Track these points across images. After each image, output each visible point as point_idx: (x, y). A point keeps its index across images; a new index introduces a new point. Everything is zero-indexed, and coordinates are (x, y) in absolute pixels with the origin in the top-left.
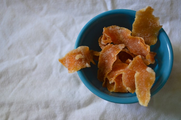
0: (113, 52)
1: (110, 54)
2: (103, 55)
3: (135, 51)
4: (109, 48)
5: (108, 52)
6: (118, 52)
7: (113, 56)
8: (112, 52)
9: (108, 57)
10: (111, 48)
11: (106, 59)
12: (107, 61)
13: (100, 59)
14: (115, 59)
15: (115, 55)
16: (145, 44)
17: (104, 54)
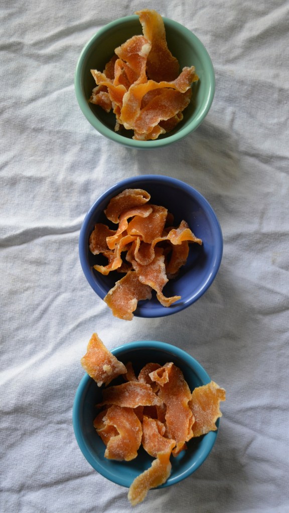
0: (143, 397)
1: (138, 394)
2: (130, 385)
3: (172, 422)
4: (144, 389)
5: (138, 390)
6: (146, 403)
7: (137, 400)
8: (141, 395)
9: (133, 394)
10: (145, 390)
11: (129, 393)
12: (127, 394)
13: (123, 385)
14: (135, 405)
15: (139, 402)
16: (191, 428)
17: (133, 386)
